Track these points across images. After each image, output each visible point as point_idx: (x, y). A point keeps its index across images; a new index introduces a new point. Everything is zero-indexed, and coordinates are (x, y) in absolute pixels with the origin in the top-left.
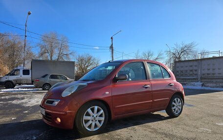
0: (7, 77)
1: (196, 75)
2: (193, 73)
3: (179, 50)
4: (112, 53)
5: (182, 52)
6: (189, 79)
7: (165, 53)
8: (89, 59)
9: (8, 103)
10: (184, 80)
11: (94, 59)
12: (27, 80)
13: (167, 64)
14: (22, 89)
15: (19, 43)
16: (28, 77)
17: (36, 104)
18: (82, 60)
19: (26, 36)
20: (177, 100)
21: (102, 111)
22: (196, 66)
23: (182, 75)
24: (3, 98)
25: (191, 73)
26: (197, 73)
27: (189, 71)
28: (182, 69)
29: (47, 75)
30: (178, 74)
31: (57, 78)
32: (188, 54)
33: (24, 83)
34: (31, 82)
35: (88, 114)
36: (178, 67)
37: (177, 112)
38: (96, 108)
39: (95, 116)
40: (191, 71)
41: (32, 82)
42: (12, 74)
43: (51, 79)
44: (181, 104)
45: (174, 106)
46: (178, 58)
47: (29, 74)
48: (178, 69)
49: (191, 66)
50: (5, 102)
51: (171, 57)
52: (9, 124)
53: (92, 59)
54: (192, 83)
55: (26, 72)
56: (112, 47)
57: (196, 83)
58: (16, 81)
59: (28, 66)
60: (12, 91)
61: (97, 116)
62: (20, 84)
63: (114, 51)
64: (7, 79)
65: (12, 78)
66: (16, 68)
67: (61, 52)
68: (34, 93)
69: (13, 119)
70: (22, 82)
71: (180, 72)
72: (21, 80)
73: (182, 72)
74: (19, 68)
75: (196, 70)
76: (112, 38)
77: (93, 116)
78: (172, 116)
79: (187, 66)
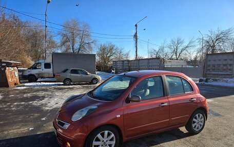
0: (30, 70)
1: (230, 70)
2: (227, 68)
3: (214, 37)
4: (136, 42)
5: (217, 40)
6: (222, 75)
7: (197, 41)
8: (112, 49)
9: (29, 105)
10: (216, 76)
11: (117, 48)
12: (49, 73)
13: (198, 53)
14: (44, 83)
15: (41, 31)
16: (50, 71)
17: (55, 106)
18: (104, 49)
19: (46, 27)
20: (199, 116)
21: (113, 135)
22: (231, 60)
23: (214, 70)
24: (25, 95)
25: (225, 67)
26: (231, 68)
27: (222, 66)
28: (214, 63)
29: (67, 70)
30: (209, 68)
31: (77, 73)
32: (224, 42)
33: (46, 76)
34: (52, 76)
35: (98, 140)
36: (210, 61)
37: (197, 129)
38: (106, 132)
39: (105, 141)
40: (225, 65)
41: (54, 75)
42: (34, 67)
43: (72, 75)
44: (203, 119)
45: (194, 122)
46: (212, 47)
47: (50, 68)
48: (209, 63)
49: (226, 60)
50: (26, 103)
51: (204, 45)
52: (26, 137)
53: (115, 48)
54: (224, 79)
55: (47, 66)
56: (136, 36)
57: (229, 80)
58: (39, 74)
59: (49, 60)
60: (34, 86)
61: (107, 141)
62: (42, 78)
63: (138, 40)
64: (30, 73)
65: (34, 72)
66: (38, 62)
67: (83, 40)
68: (55, 88)
69: (31, 129)
70: (44, 76)
71: (211, 66)
72: (43, 73)
73: (214, 66)
74: (40, 61)
75: (230, 65)
76: (136, 25)
77: (103, 141)
78: (192, 133)
79: (220, 60)
